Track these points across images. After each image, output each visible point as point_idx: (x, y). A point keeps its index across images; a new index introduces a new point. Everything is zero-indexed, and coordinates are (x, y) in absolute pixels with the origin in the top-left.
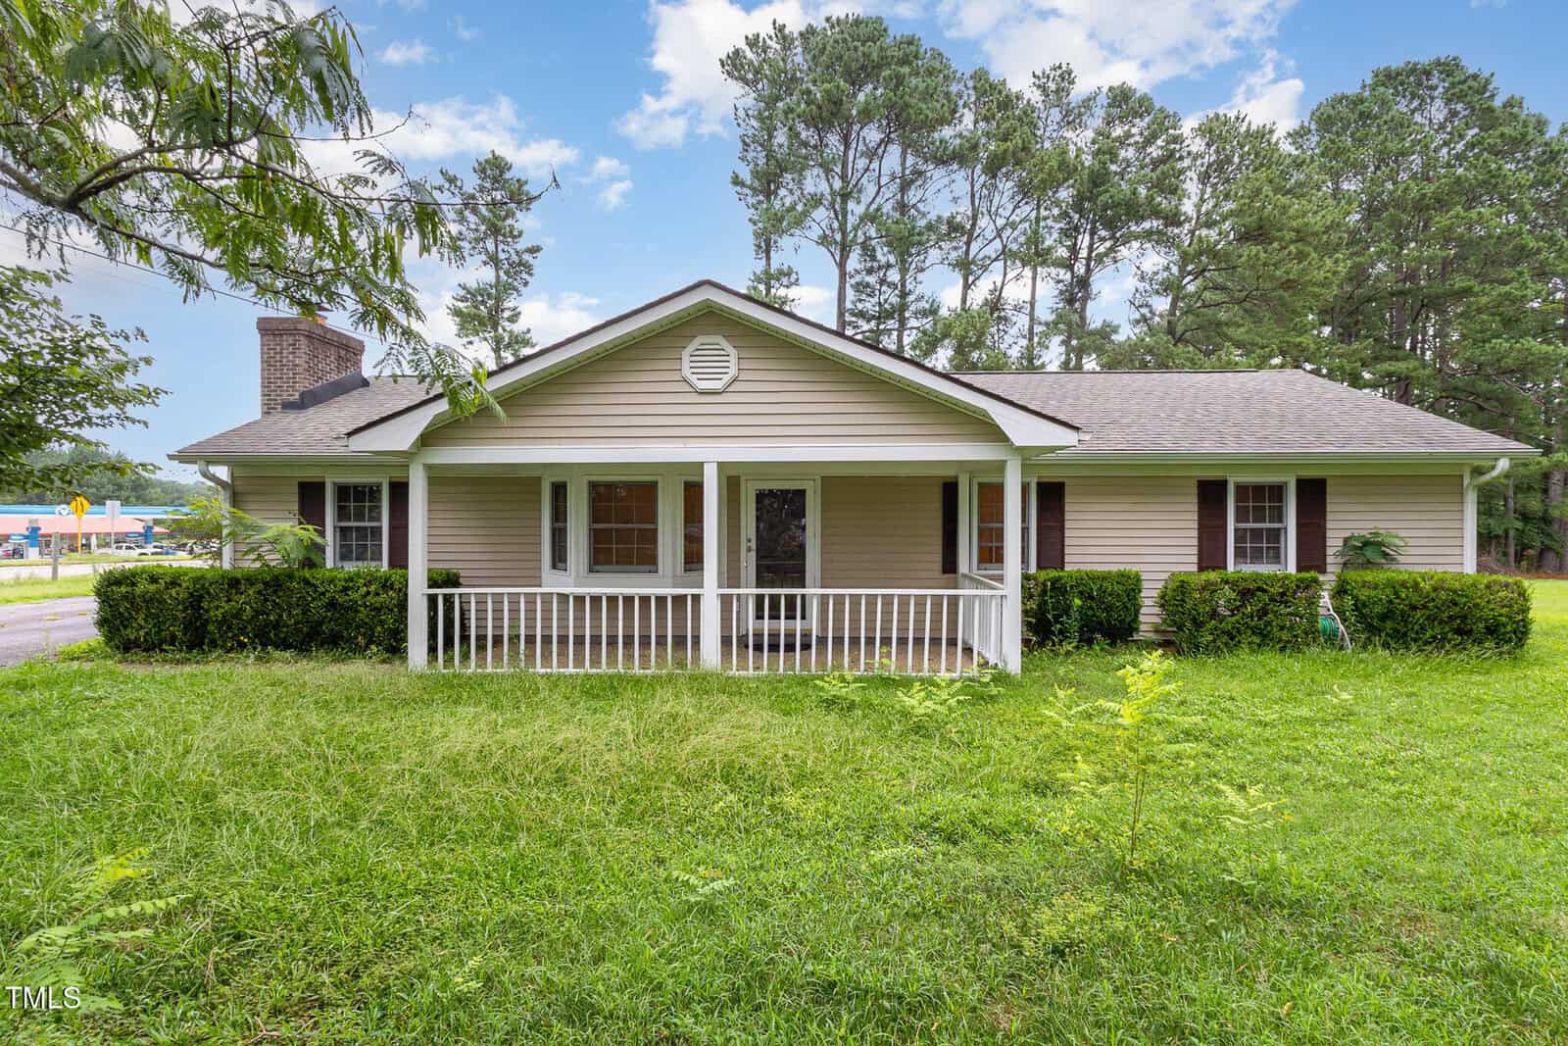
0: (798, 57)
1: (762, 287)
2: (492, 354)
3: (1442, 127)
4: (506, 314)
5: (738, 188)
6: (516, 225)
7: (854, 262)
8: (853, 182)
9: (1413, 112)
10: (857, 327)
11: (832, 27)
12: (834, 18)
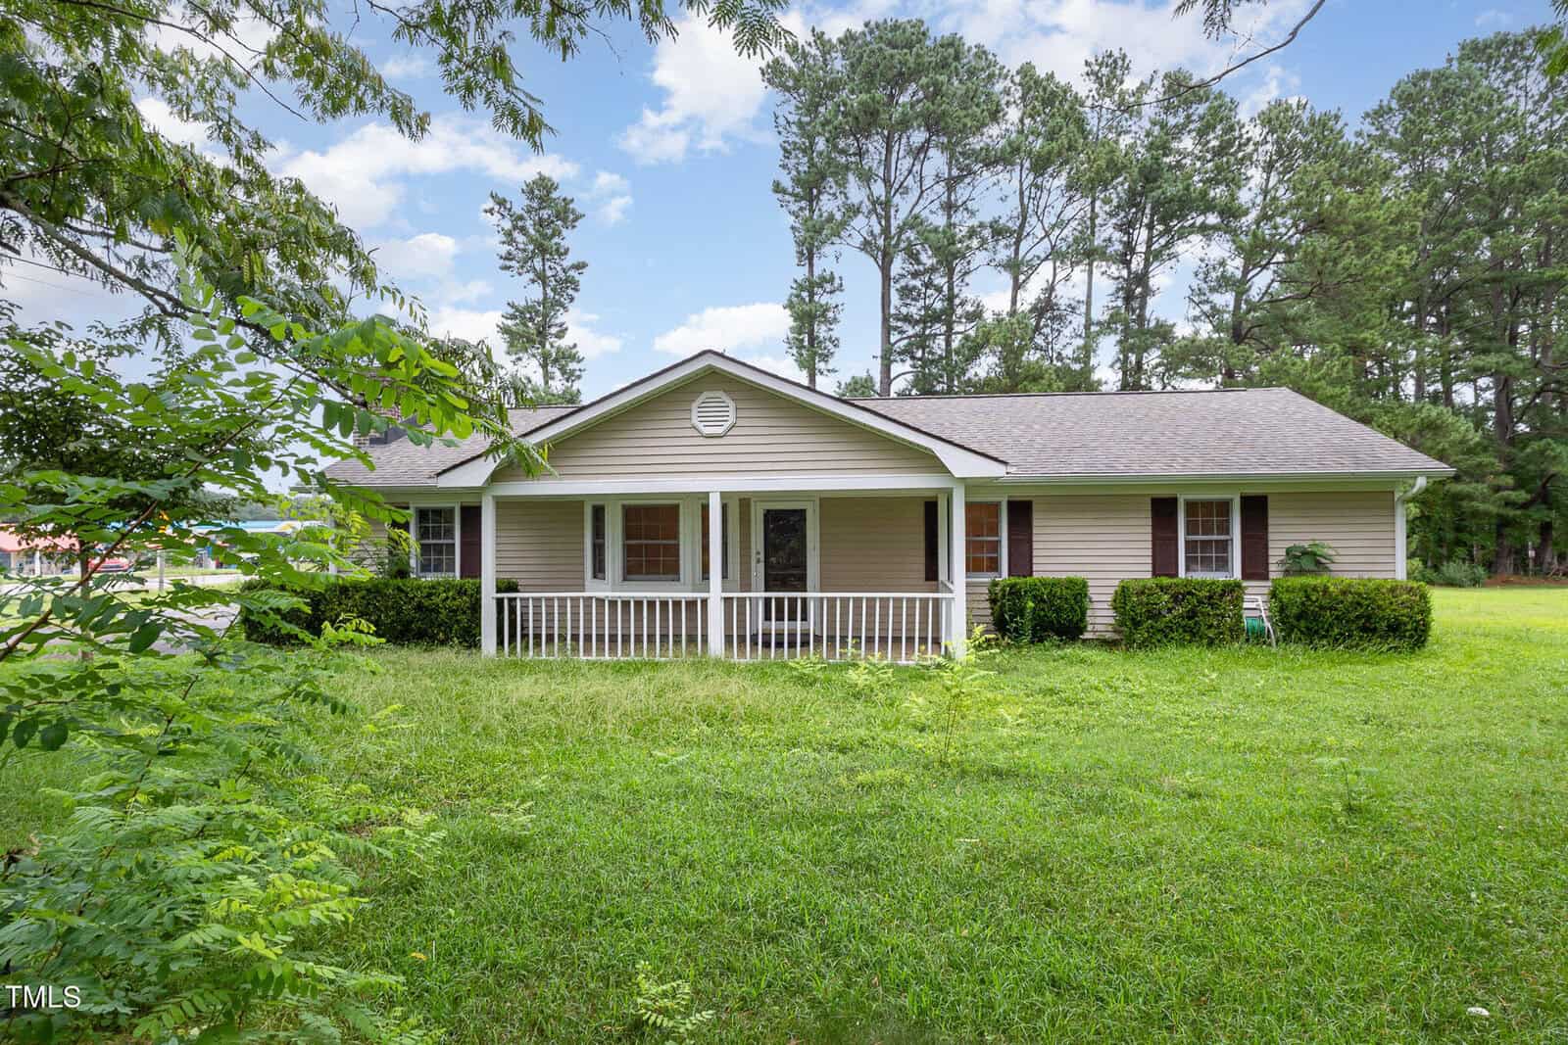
0: (839, 64)
1: (805, 294)
2: (540, 370)
3: (1544, 97)
4: (554, 330)
5: (780, 196)
6: (563, 243)
7: (898, 265)
8: (896, 186)
9: (1506, 85)
10: (903, 332)
11: (871, 32)
12: (873, 24)
